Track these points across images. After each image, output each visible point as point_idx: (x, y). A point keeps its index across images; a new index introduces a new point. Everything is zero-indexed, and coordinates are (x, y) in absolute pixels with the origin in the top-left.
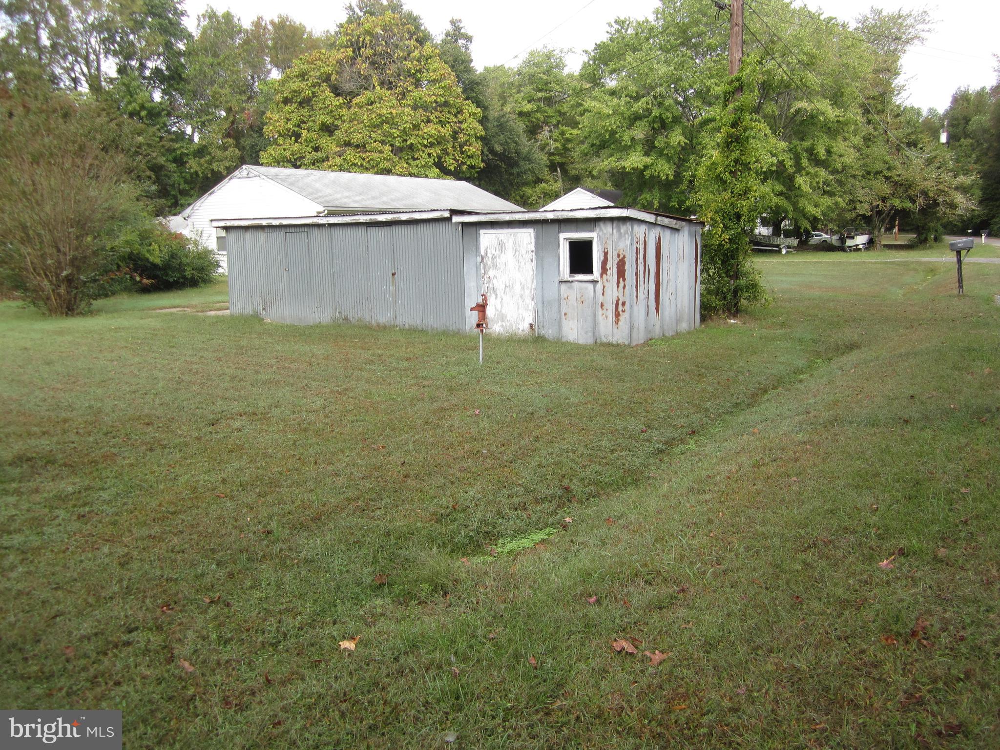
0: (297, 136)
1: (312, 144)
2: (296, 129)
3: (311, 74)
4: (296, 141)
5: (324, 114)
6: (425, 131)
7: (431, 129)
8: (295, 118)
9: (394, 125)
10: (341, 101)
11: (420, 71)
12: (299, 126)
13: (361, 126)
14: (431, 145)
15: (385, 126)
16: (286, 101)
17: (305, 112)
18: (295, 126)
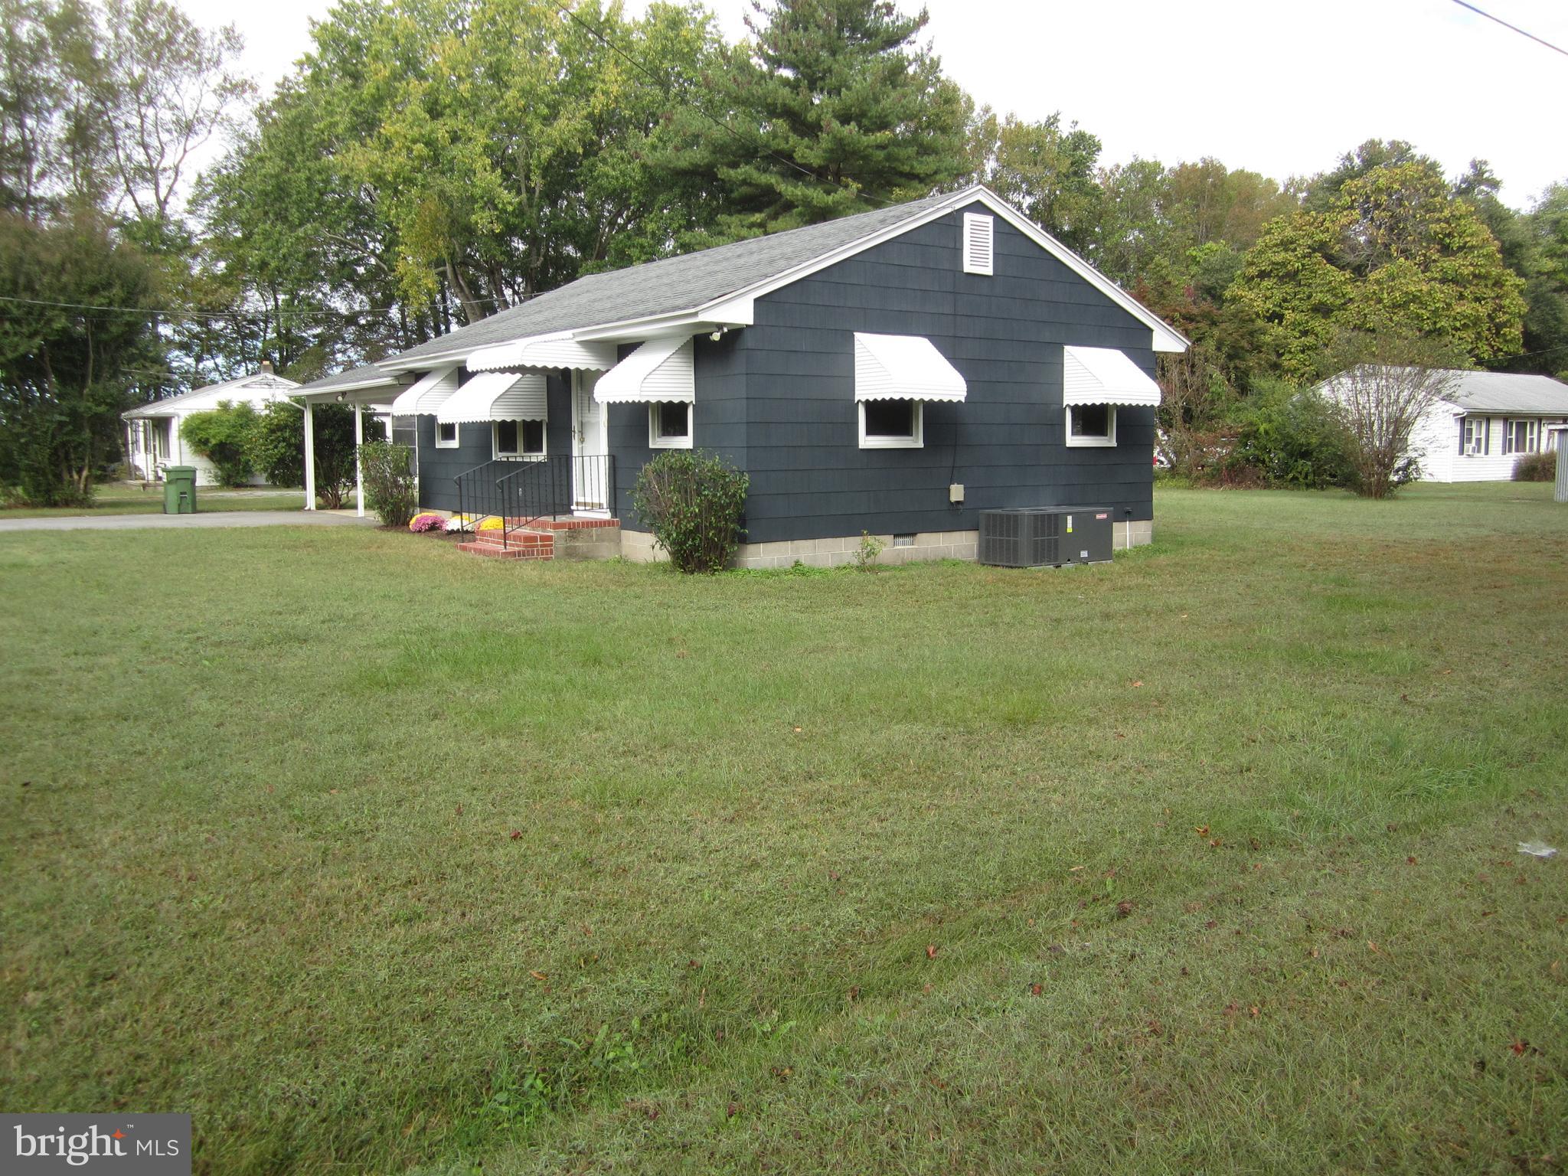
0: (1281, 317)
1: (1301, 328)
2: (1277, 309)
3: (1301, 241)
4: (1280, 323)
5: (1321, 292)
6: (1459, 310)
7: (1466, 308)
8: (1278, 296)
9: (1423, 305)
10: (1348, 276)
11: (1449, 235)
12: (1280, 306)
13: (1380, 306)
14: (1465, 326)
15: (1412, 307)
16: (1263, 275)
17: (1289, 288)
18: (1274, 305)
